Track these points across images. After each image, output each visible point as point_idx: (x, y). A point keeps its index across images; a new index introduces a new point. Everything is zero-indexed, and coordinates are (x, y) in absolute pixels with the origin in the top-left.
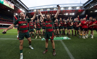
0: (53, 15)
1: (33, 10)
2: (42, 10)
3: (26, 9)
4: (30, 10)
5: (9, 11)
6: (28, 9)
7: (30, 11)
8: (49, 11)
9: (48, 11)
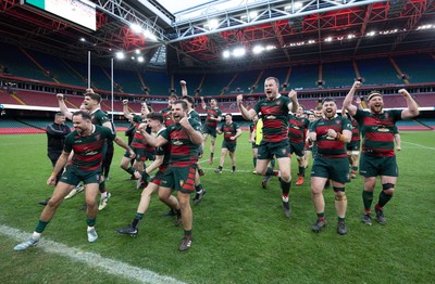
0: (329, 39)
1: (200, 22)
2: (254, 15)
3: (161, 23)
4: (184, 27)
5: (83, 40)
6: (172, 17)
7: (182, 32)
8: (298, 14)
9: (289, 16)
